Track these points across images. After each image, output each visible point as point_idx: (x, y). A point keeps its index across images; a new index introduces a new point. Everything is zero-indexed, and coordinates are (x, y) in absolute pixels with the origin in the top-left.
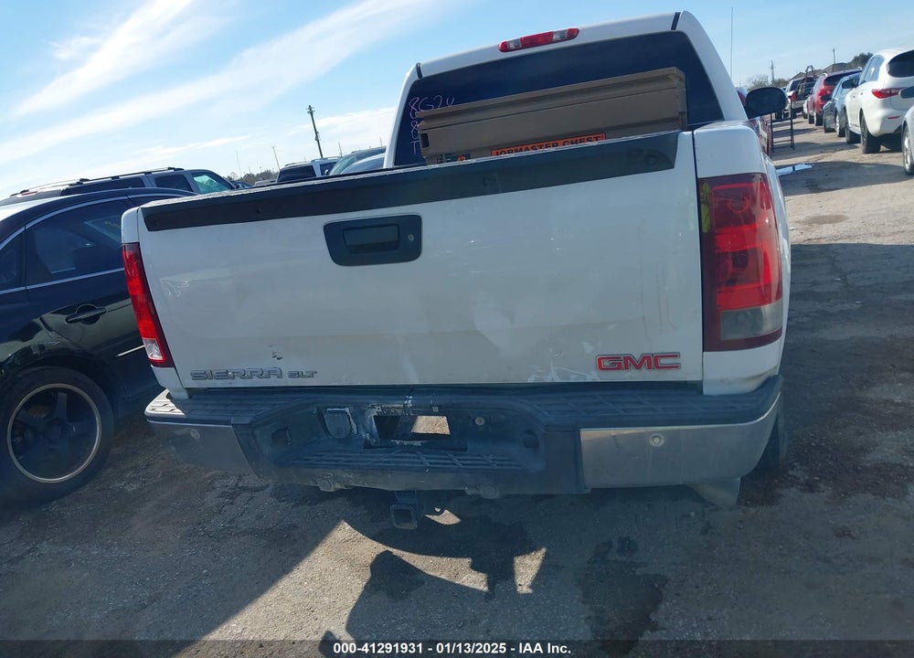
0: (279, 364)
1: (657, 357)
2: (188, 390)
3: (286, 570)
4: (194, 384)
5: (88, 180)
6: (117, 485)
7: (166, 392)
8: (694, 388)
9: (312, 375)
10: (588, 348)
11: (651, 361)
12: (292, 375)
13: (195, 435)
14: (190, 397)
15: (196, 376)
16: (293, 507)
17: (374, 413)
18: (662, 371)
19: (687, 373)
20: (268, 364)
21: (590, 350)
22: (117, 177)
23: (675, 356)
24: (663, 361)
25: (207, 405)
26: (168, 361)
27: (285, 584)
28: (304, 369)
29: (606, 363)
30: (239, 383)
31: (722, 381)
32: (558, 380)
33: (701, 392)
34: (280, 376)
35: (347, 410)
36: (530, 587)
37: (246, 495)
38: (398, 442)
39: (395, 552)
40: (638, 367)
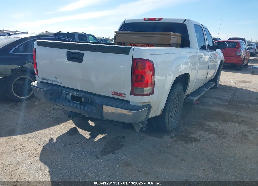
0: (56, 79)
1: (122, 94)
2: (41, 81)
3: (53, 126)
4: (41, 80)
5: (61, 32)
6: (34, 102)
7: (37, 81)
8: (129, 102)
9: (61, 83)
10: (111, 89)
11: (121, 95)
12: (58, 82)
13: (38, 90)
14: (41, 83)
15: (42, 79)
16: (65, 115)
17: (71, 94)
18: (123, 97)
19: (127, 99)
20: (54, 79)
21: (111, 90)
22: (69, 32)
23: (125, 94)
24: (123, 95)
25: (45, 86)
26: (37, 74)
27: (52, 128)
28: (60, 82)
29: (114, 93)
30: (49, 82)
31: (134, 102)
32: (105, 95)
33: (130, 104)
34: (56, 82)
35: (66, 92)
36: (97, 140)
37: (57, 110)
38: (75, 101)
39: (77, 128)
40: (119, 95)
